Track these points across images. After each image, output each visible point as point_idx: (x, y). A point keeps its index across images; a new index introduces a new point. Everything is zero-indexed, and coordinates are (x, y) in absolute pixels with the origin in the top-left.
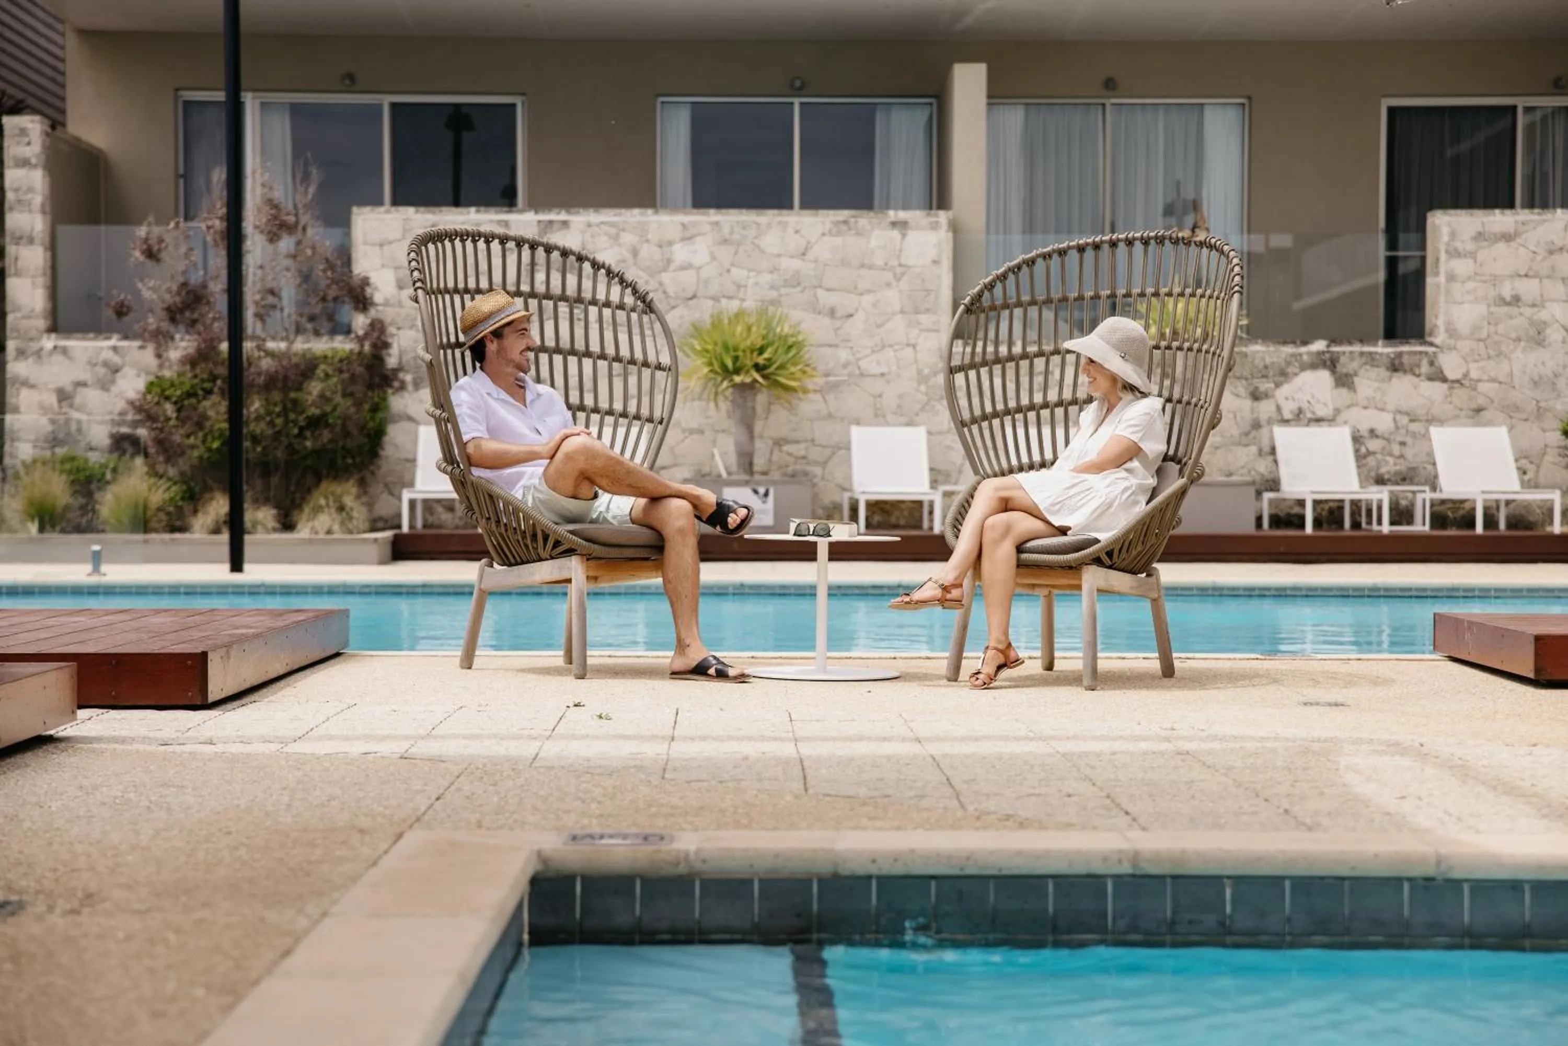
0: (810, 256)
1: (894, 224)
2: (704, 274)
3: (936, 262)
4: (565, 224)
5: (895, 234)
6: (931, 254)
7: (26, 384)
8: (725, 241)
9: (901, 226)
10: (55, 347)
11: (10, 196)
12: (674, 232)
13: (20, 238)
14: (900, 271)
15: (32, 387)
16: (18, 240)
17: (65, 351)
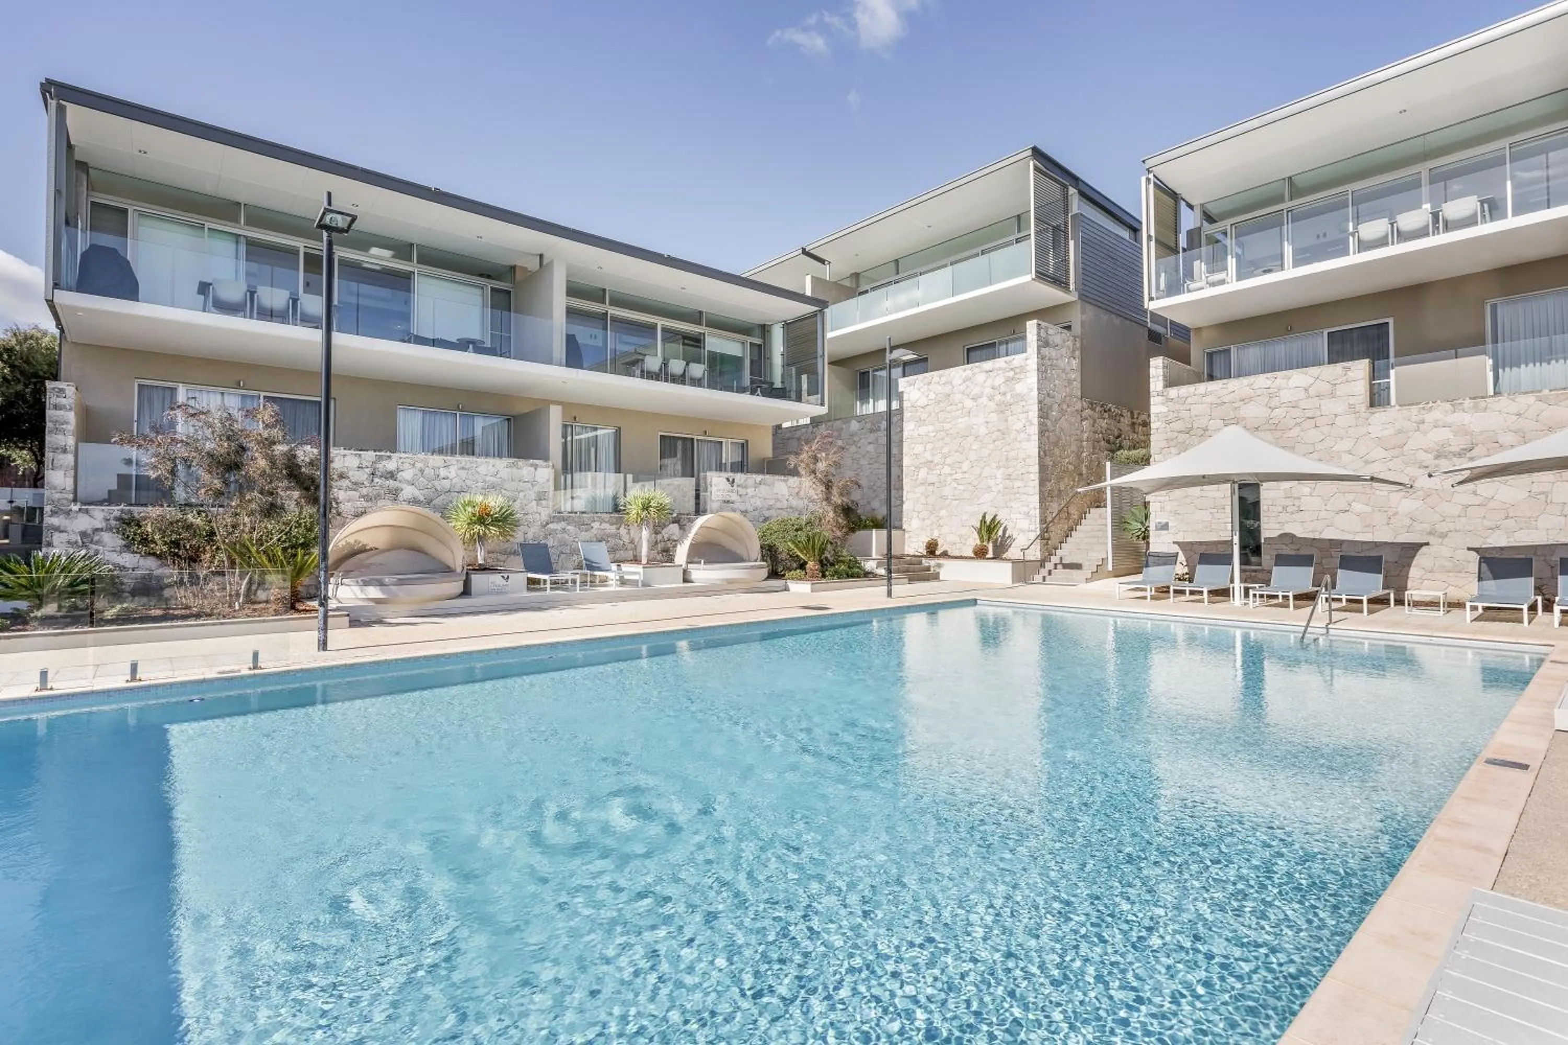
0: (498, 476)
1: (532, 465)
2: (454, 481)
3: (548, 481)
4: (389, 457)
5: (532, 469)
6: (546, 477)
7: (58, 529)
8: (463, 468)
9: (536, 467)
10: (80, 509)
11: (49, 425)
12: (441, 464)
13: (57, 448)
14: (534, 483)
15: (61, 532)
16: (55, 450)
17: (87, 511)
